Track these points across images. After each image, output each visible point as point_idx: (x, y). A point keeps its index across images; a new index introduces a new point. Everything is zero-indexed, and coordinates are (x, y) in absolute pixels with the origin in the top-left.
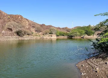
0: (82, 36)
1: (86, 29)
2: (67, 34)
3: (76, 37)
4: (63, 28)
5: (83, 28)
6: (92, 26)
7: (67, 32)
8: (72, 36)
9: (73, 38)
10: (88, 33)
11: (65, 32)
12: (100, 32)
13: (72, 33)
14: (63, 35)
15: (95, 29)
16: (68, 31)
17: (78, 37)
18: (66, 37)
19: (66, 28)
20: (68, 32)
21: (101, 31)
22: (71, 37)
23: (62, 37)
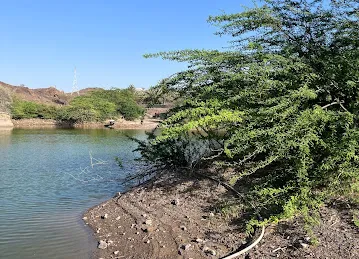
0: (107, 121)
1: (121, 99)
2: (52, 113)
3: (86, 125)
4: (40, 92)
5: (111, 95)
6: (138, 89)
7: (53, 104)
8: (73, 121)
9: (76, 125)
10: (126, 112)
11: (49, 104)
12: (161, 110)
13: (71, 110)
14: (40, 116)
15: (146, 100)
16: (58, 102)
17: (95, 125)
18: (50, 123)
19: (51, 91)
20: (58, 106)
21: (164, 107)
22: (67, 124)
23: (36, 123)
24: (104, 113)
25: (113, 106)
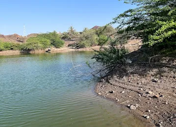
0: (47, 49)
2: (17, 46)
3: (36, 52)
4: (10, 36)
7: (18, 43)
8: (29, 50)
9: (31, 52)
10: (55, 44)
11: (16, 43)
13: (28, 44)
14: (12, 49)
16: (20, 41)
17: (41, 51)
18: (17, 52)
19: (15, 36)
20: (21, 43)
21: (73, 41)
22: (26, 52)
23: (10, 52)
24: (45, 45)
25: (49, 42)
